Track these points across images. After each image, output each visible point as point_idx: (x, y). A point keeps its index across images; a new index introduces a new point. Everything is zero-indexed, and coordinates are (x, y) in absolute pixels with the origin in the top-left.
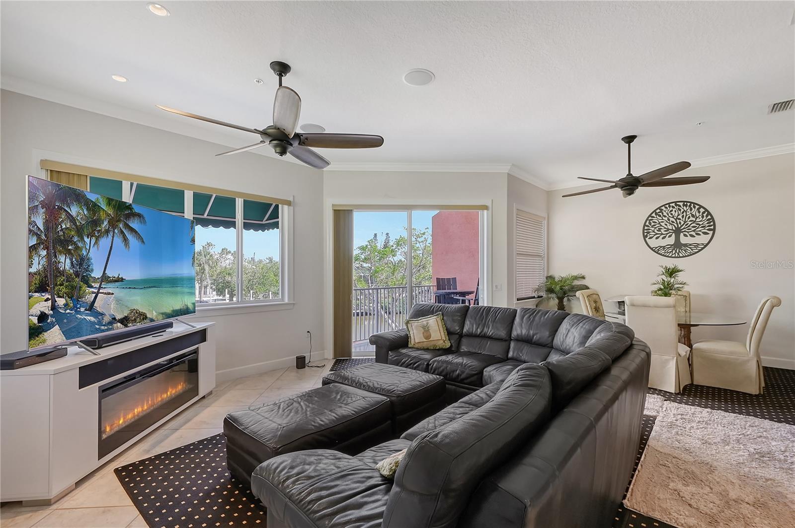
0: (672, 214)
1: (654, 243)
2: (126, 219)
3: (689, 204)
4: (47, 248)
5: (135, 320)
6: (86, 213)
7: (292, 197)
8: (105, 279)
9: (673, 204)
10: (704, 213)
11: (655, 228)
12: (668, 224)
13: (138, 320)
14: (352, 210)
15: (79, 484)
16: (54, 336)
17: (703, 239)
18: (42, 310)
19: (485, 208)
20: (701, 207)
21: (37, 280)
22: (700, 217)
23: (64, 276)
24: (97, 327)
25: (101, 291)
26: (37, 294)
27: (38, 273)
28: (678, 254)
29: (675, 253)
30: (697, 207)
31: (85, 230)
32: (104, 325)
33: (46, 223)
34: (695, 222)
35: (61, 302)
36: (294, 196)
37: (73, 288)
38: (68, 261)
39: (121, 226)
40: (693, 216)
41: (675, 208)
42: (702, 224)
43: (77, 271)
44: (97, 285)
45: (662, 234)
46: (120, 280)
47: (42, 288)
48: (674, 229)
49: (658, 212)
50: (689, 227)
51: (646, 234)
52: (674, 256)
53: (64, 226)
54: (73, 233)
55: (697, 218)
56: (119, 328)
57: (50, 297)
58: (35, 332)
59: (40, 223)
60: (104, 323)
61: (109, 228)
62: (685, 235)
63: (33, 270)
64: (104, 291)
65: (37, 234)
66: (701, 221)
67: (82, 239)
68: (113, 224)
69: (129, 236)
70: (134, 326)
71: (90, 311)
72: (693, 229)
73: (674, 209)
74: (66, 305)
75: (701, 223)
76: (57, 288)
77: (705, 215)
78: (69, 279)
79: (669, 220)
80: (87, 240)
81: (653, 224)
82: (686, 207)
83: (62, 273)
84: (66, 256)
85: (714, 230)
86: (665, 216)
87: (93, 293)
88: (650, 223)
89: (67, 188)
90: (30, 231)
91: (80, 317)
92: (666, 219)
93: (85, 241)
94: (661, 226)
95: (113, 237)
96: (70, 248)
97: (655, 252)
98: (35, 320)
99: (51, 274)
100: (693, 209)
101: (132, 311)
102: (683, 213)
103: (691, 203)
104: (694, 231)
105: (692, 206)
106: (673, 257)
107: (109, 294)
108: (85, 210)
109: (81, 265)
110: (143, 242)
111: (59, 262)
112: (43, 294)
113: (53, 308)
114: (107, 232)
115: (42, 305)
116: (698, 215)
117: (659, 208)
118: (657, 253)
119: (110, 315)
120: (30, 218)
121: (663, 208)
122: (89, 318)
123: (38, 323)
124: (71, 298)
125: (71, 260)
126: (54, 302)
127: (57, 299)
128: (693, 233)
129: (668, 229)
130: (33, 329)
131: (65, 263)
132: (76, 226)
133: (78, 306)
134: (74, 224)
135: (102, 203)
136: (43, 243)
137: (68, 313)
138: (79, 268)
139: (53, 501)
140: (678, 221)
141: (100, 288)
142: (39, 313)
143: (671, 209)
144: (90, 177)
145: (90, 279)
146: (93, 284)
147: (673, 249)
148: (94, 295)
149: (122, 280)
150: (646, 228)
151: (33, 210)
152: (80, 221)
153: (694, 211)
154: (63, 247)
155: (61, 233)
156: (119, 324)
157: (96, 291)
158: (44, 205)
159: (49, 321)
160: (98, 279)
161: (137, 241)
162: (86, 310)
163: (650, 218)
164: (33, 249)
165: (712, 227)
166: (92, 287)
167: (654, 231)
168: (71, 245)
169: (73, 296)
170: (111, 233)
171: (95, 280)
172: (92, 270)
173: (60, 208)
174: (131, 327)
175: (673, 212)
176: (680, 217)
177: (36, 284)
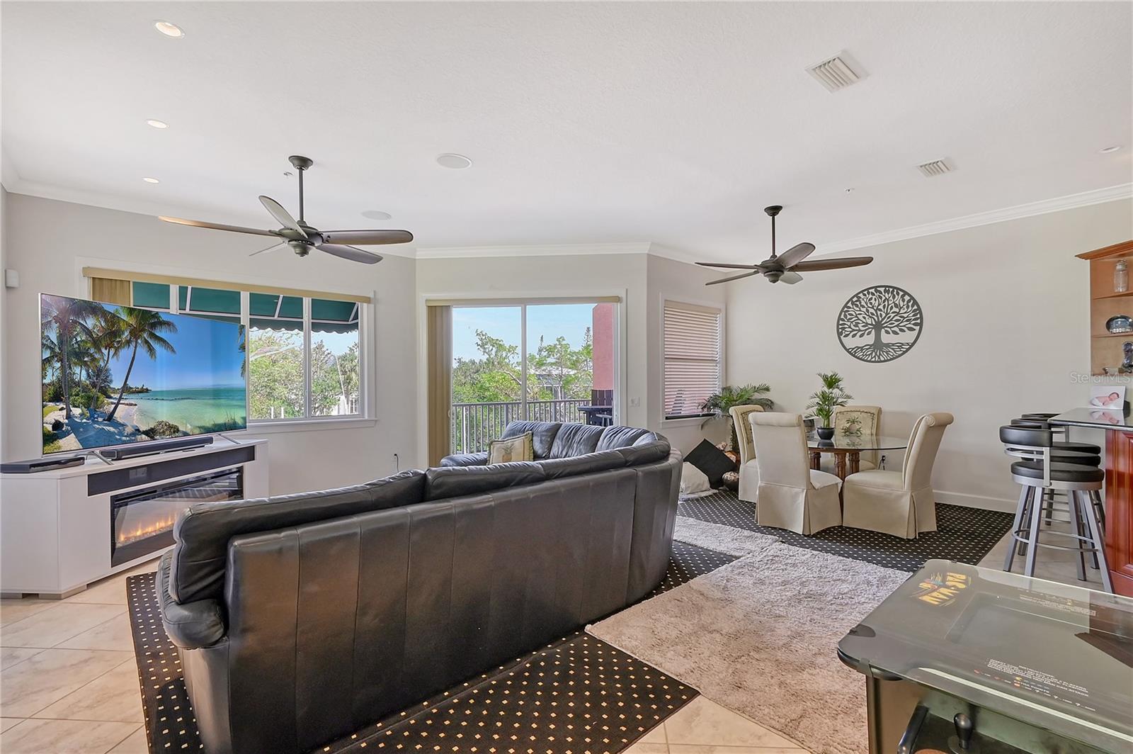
0: (871, 303)
1: (851, 342)
2: (152, 328)
3: (891, 290)
4: (61, 360)
5: (163, 432)
6: (103, 324)
7: (373, 293)
8: (126, 389)
9: (873, 290)
10: (909, 301)
11: (852, 322)
12: (867, 317)
13: (168, 432)
14: (449, 306)
15: (90, 585)
16: (69, 443)
17: (908, 337)
18: (57, 418)
19: (618, 299)
20: (906, 293)
21: (51, 390)
22: (905, 307)
23: (79, 387)
24: (118, 437)
25: (121, 402)
26: (51, 403)
27: (52, 384)
28: (879, 358)
29: (875, 356)
30: (901, 293)
31: (103, 342)
32: (125, 436)
33: (60, 337)
34: (898, 313)
35: (76, 411)
36: (375, 292)
37: (89, 398)
38: (84, 372)
39: (145, 335)
40: (896, 306)
41: (874, 295)
42: (907, 317)
43: (94, 382)
44: (117, 396)
45: (860, 330)
46: (144, 391)
47: (56, 398)
48: (874, 323)
49: (855, 301)
50: (891, 320)
51: (840, 330)
52: (873, 359)
53: (79, 339)
54: (89, 345)
55: (901, 308)
56: (144, 441)
57: (65, 407)
58: (49, 439)
59: (54, 336)
60: (126, 434)
61: (131, 338)
62: (887, 332)
63: (47, 381)
64: (126, 402)
65: (50, 348)
66: (905, 313)
67: (100, 350)
68: (135, 334)
69: (156, 346)
70: (162, 438)
71: (109, 421)
72: (897, 323)
73: (874, 297)
74: (82, 415)
75: (905, 315)
76: (72, 398)
77: (910, 304)
78: (85, 389)
79: (868, 311)
80: (105, 352)
81: (849, 317)
82: (888, 294)
83: (78, 384)
84: (81, 367)
85: (921, 325)
86: (863, 307)
87: (112, 403)
88: (845, 316)
89: (82, 302)
90: (43, 345)
91: (98, 426)
92: (864, 310)
93: (102, 353)
94: (859, 319)
95: (136, 347)
96: (86, 359)
97: (851, 354)
98: (50, 428)
99: (65, 385)
100: (897, 296)
101: (160, 423)
102: (884, 301)
103: (894, 288)
104: (897, 326)
105: (895, 293)
106: (873, 362)
107: (131, 405)
108: (102, 322)
109: (98, 376)
110: (173, 351)
111: (74, 374)
112: (58, 404)
113: (69, 417)
114: (128, 342)
115: (56, 414)
116: (902, 304)
117: (856, 295)
118: (854, 356)
119: (133, 427)
120: (42, 333)
121: (861, 295)
122: (108, 428)
123: (53, 430)
124: (88, 408)
125: (87, 371)
126: (69, 411)
127: (72, 409)
128: (896, 329)
129: (867, 324)
130: (48, 436)
131: (80, 374)
132: (93, 338)
133: (96, 416)
134: (90, 336)
135: (122, 314)
136: (56, 356)
137: (85, 423)
138: (97, 379)
139: (63, 597)
140: (879, 313)
141: (121, 398)
142: (54, 421)
143: (871, 296)
144: (134, 282)
145: (109, 389)
146: (112, 395)
147: (873, 351)
148: (114, 406)
149: (147, 390)
150: (841, 322)
151: (45, 325)
152: (97, 333)
153: (898, 300)
154: (78, 359)
155: (76, 346)
156: (144, 436)
157: (116, 401)
158: (57, 319)
159: (64, 429)
160: (118, 389)
161: (165, 351)
162: (104, 420)
163: (846, 309)
164: (46, 362)
165: (919, 321)
166: (111, 398)
167: (850, 327)
168: (88, 357)
169: (90, 406)
170: (134, 344)
171: (114, 391)
172: (111, 381)
173: (75, 322)
174: (160, 441)
175: (873, 301)
176: (881, 307)
177: (50, 394)
